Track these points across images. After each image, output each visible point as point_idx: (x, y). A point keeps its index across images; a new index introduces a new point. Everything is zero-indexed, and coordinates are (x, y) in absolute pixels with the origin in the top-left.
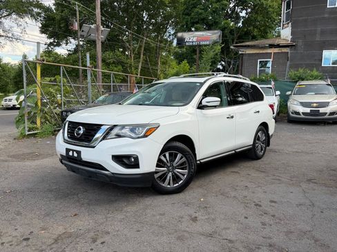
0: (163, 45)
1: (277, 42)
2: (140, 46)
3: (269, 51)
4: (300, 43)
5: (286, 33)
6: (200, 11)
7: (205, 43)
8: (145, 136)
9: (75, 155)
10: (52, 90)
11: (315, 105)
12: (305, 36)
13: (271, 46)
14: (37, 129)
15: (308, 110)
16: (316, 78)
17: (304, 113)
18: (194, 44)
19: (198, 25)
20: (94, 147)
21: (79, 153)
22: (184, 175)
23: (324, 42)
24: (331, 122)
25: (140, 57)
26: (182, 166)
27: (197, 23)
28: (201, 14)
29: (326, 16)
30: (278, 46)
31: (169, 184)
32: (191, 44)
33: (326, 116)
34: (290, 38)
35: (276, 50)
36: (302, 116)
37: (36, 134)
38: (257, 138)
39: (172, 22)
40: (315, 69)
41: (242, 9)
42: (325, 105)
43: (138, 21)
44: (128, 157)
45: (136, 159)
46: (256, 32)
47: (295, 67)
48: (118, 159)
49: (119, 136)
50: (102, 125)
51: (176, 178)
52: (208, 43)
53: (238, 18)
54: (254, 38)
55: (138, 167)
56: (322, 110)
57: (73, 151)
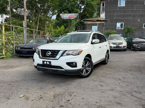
0: (47, 19)
1: (99, 19)
2: (37, 19)
3: (97, 23)
4: (108, 20)
5: (103, 16)
6: (66, 5)
7: (72, 19)
8: (78, 54)
9: (48, 63)
10: (9, 38)
11: (118, 44)
12: (110, 17)
13: (98, 21)
14: (3, 55)
15: (115, 46)
16: (115, 33)
17: (113, 47)
18: (67, 19)
19: (66, 11)
20: (58, 59)
21: (50, 62)
22: (89, 70)
23: (117, 20)
24: (123, 50)
25: (37, 24)
26: (89, 66)
27: (65, 10)
28: (66, 6)
29: (118, 9)
30: (100, 21)
31: (84, 74)
32: (66, 19)
33: (122, 48)
34: (104, 17)
35: (99, 22)
36: (113, 48)
37: (3, 57)
38: (106, 56)
39: (51, 9)
40: (114, 30)
41: (82, 5)
42: (121, 43)
43: (36, 8)
44: (72, 63)
45: (76, 63)
46: (88, 15)
47: (107, 29)
48: (69, 64)
49: (68, 55)
50: (60, 51)
51: (87, 71)
52: (73, 19)
53: (81, 8)
54: (87, 17)
55: (77, 67)
56: (120, 46)
57: (47, 62)
